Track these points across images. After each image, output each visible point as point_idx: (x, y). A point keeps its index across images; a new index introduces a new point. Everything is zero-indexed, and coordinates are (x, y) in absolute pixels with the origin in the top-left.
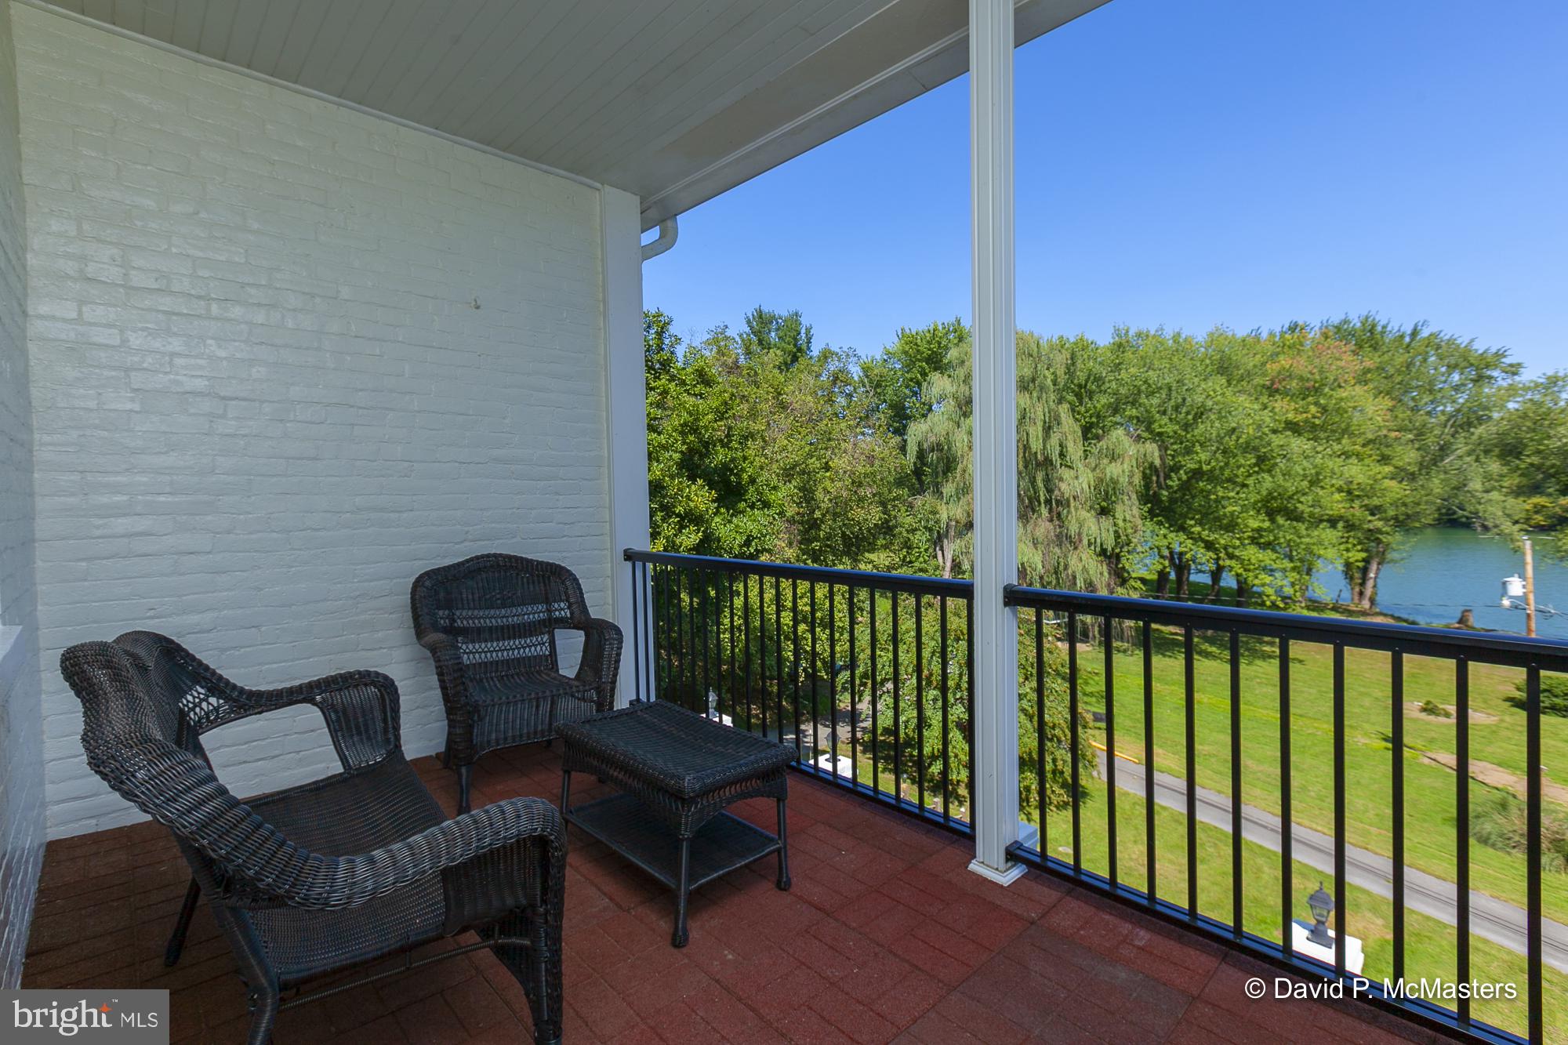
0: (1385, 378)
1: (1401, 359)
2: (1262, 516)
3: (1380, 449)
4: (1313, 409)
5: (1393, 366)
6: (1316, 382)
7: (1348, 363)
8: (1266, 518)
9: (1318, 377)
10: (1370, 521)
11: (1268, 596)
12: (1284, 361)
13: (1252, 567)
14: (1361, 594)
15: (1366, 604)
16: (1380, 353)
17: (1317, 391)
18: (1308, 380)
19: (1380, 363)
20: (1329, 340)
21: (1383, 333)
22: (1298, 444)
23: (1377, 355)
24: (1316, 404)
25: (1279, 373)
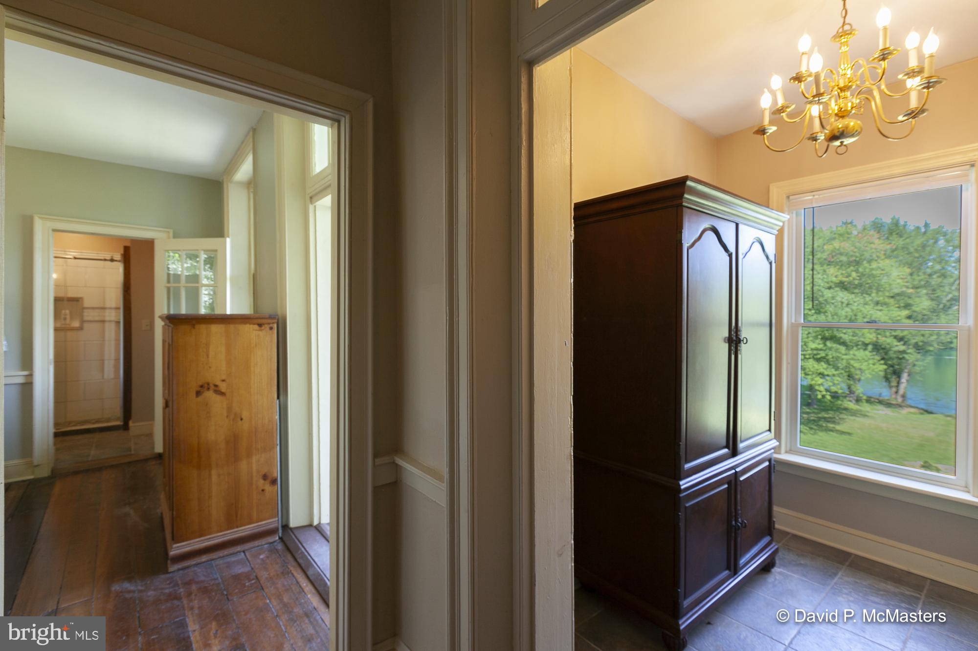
0: (908, 254)
1: (919, 241)
2: (818, 341)
3: (902, 300)
4: (854, 274)
5: (913, 247)
6: (857, 257)
7: (879, 244)
8: (821, 342)
9: (857, 254)
10: (897, 346)
11: (820, 391)
12: (836, 244)
13: (810, 373)
14: (897, 392)
15: (900, 400)
16: (903, 238)
17: (858, 263)
18: (852, 256)
19: (903, 244)
20: (866, 231)
21: (905, 226)
22: (842, 296)
23: (902, 239)
24: (857, 271)
25: (833, 251)
